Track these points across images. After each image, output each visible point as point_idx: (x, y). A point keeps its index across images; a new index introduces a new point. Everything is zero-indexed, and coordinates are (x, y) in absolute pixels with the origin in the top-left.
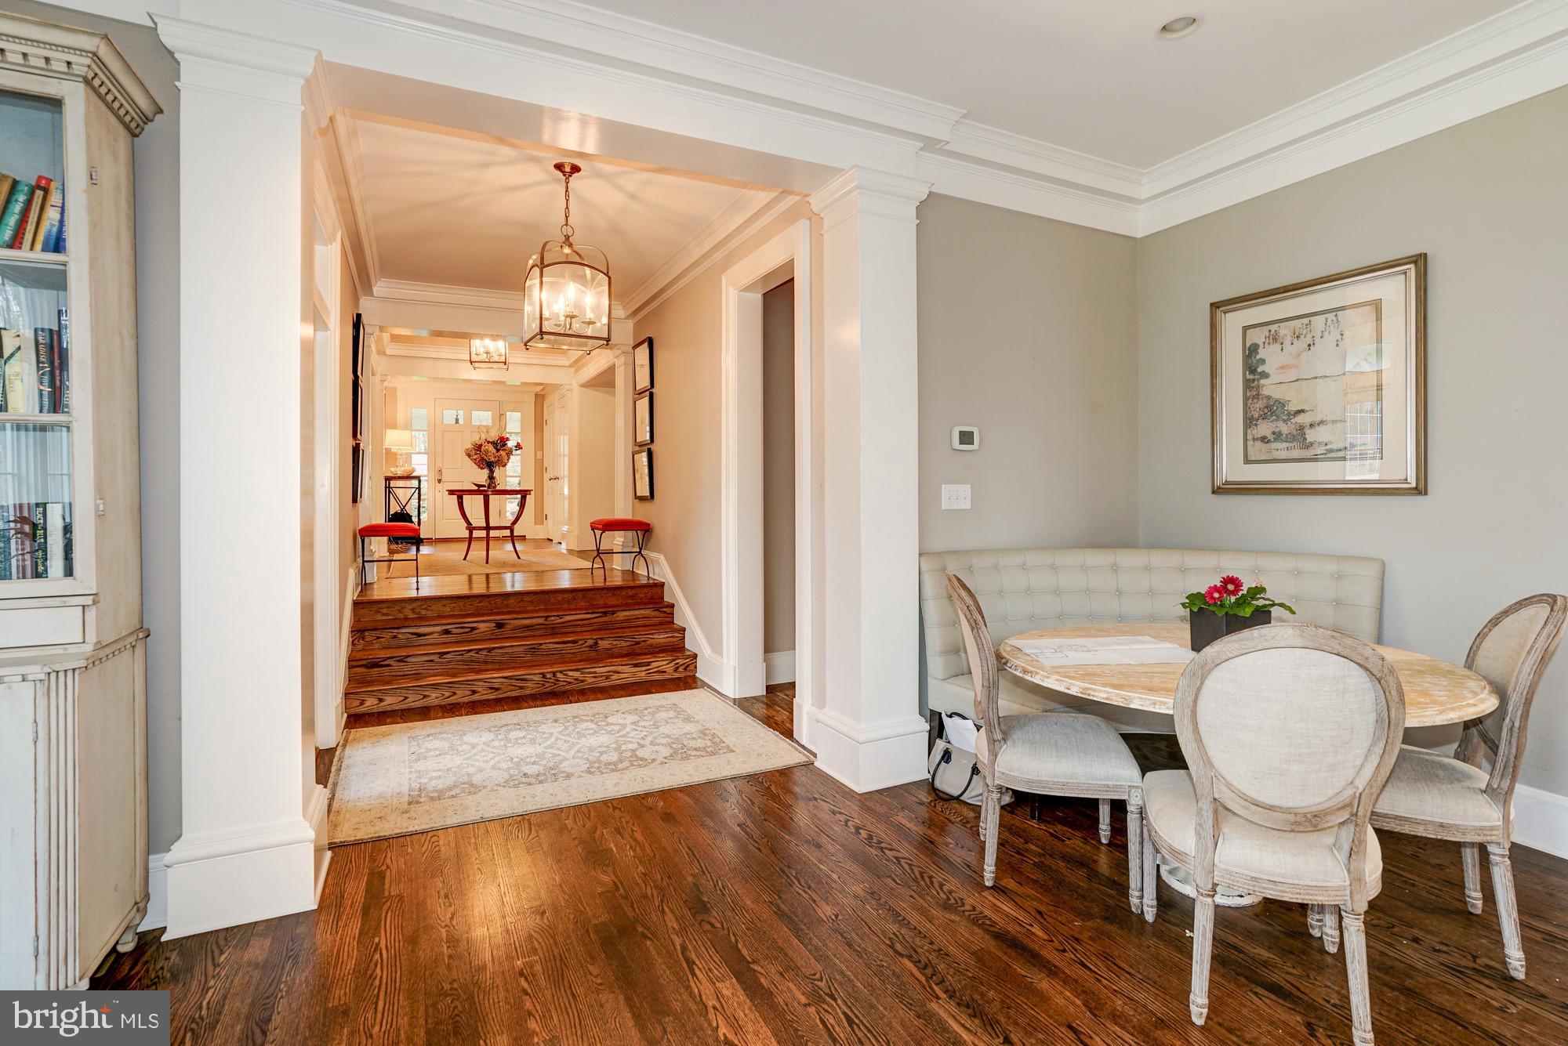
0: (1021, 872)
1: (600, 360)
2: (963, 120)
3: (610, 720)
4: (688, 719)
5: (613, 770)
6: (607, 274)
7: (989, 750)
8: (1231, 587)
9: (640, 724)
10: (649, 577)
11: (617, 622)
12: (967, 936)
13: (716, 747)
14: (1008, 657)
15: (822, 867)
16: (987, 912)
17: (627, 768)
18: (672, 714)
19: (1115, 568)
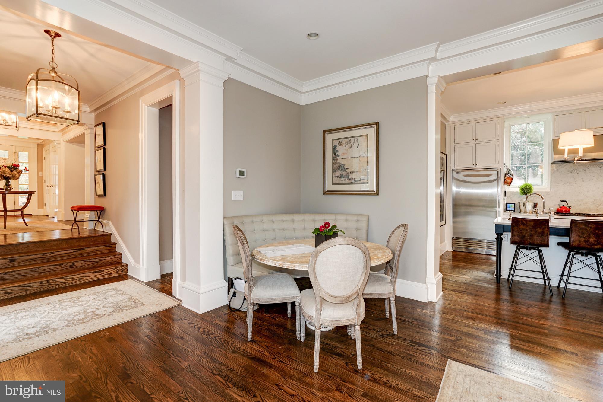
0: (261, 333)
1: (75, 131)
2: (241, 52)
3: (80, 299)
4: (123, 294)
5: (82, 323)
6: (77, 90)
7: (249, 290)
8: (327, 226)
9: (97, 299)
10: (103, 232)
11: (85, 253)
12: (241, 361)
13: (136, 303)
14: (255, 255)
15: (183, 347)
16: (249, 351)
17: (90, 321)
18: (114, 292)
19: (293, 221)
